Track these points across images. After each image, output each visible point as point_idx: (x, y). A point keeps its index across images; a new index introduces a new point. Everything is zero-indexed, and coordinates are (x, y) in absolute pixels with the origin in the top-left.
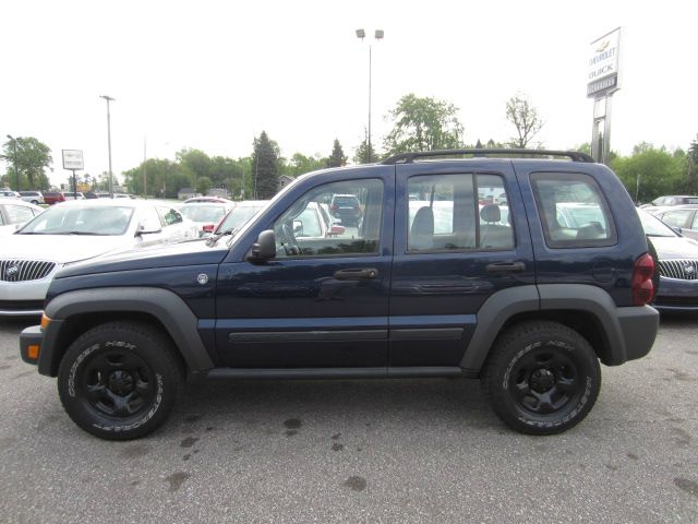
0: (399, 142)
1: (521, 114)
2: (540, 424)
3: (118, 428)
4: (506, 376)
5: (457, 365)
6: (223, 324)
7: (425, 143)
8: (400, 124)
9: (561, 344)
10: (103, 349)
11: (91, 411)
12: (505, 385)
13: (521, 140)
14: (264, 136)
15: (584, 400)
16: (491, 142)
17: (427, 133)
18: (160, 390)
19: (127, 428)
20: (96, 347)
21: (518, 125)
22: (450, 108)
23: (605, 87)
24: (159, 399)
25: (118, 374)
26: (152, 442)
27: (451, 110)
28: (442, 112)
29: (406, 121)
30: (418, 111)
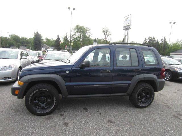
0: (75, 37)
1: (106, 32)
2: (143, 106)
3: (42, 112)
4: (136, 95)
5: (126, 93)
6: (72, 84)
7: (81, 38)
8: (75, 32)
10: (39, 91)
11: (35, 108)
12: (136, 97)
13: (106, 39)
14: (37, 33)
16: (98, 39)
17: (82, 35)
18: (55, 101)
19: (45, 112)
20: (37, 90)
21: (105, 35)
22: (88, 29)
23: (127, 28)
24: (54, 104)
25: (43, 98)
26: (52, 116)
27: (88, 30)
28: (86, 30)
29: (77, 32)
30: (80, 29)
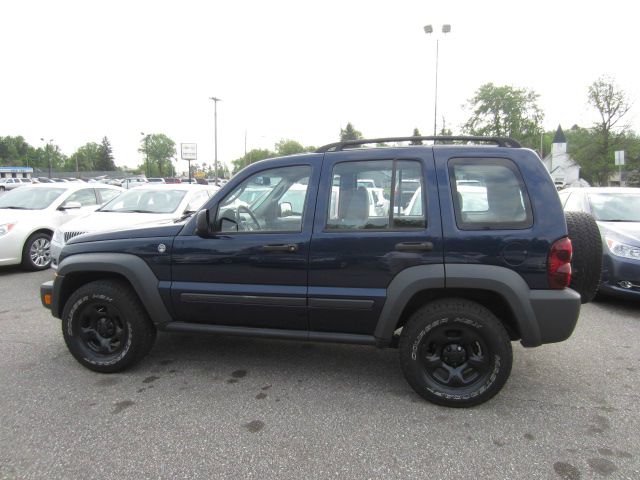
0: (476, 129)
1: (605, 98)
2: (448, 396)
3: (101, 363)
4: (415, 348)
5: (371, 334)
6: (177, 285)
7: (503, 130)
8: (478, 113)
9: (468, 322)
10: (91, 300)
11: (83, 348)
12: (414, 356)
13: (605, 124)
14: (349, 127)
15: (493, 378)
16: (575, 127)
17: (506, 120)
18: (130, 336)
19: (107, 363)
20: (86, 298)
21: (602, 109)
22: (530, 95)
24: (129, 342)
25: (103, 320)
26: (125, 378)
27: (532, 97)
28: (521, 100)
29: (483, 109)
30: (496, 99)
